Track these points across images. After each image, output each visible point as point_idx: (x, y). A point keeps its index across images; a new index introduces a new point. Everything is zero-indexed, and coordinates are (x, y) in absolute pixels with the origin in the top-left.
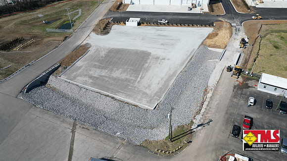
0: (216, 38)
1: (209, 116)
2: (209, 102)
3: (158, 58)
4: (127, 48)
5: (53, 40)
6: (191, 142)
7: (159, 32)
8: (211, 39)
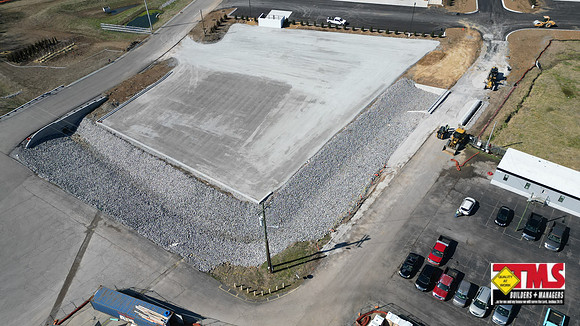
0: (439, 64)
1: (367, 228)
2: (376, 199)
3: (302, 99)
4: (247, 73)
5: (110, 48)
6: (310, 277)
7: (322, 44)
8: (428, 64)
